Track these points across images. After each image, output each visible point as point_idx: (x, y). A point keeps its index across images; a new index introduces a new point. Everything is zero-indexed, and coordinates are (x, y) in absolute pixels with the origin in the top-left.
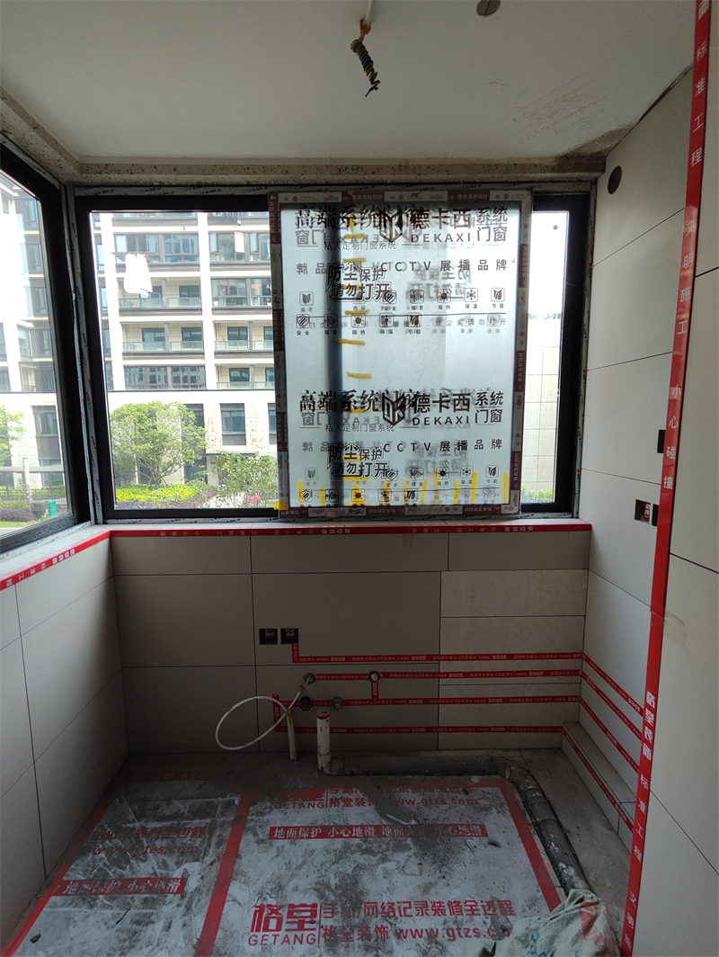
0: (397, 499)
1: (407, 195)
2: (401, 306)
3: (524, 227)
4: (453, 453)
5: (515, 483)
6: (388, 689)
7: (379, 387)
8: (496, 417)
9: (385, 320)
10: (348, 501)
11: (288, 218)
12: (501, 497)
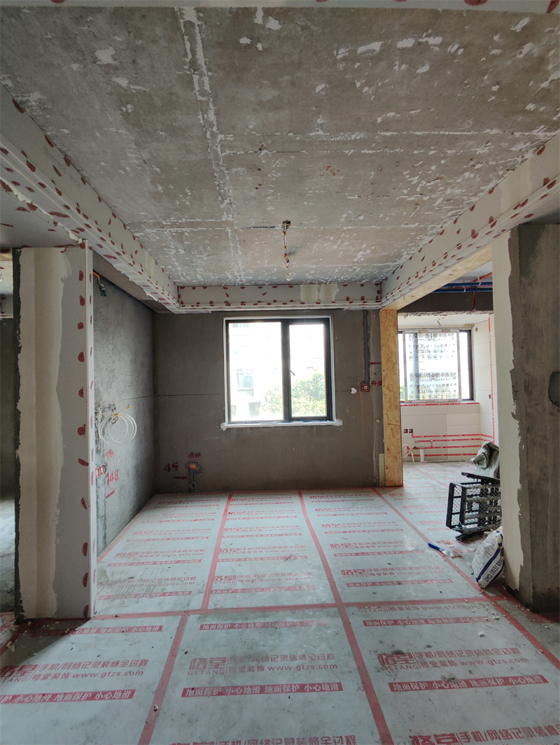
0: (433, 398)
1: (433, 331)
2: (432, 354)
3: (458, 336)
4: (445, 388)
5: (460, 394)
6: (435, 444)
7: (428, 372)
8: (455, 378)
9: (429, 357)
10: (421, 398)
11: (407, 335)
12: (457, 397)
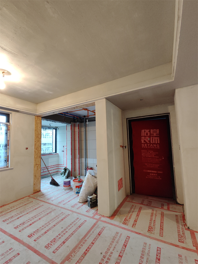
0: (44, 153)
1: (45, 128)
3: (53, 131)
4: (48, 148)
8: (51, 145)
12: (52, 152)
